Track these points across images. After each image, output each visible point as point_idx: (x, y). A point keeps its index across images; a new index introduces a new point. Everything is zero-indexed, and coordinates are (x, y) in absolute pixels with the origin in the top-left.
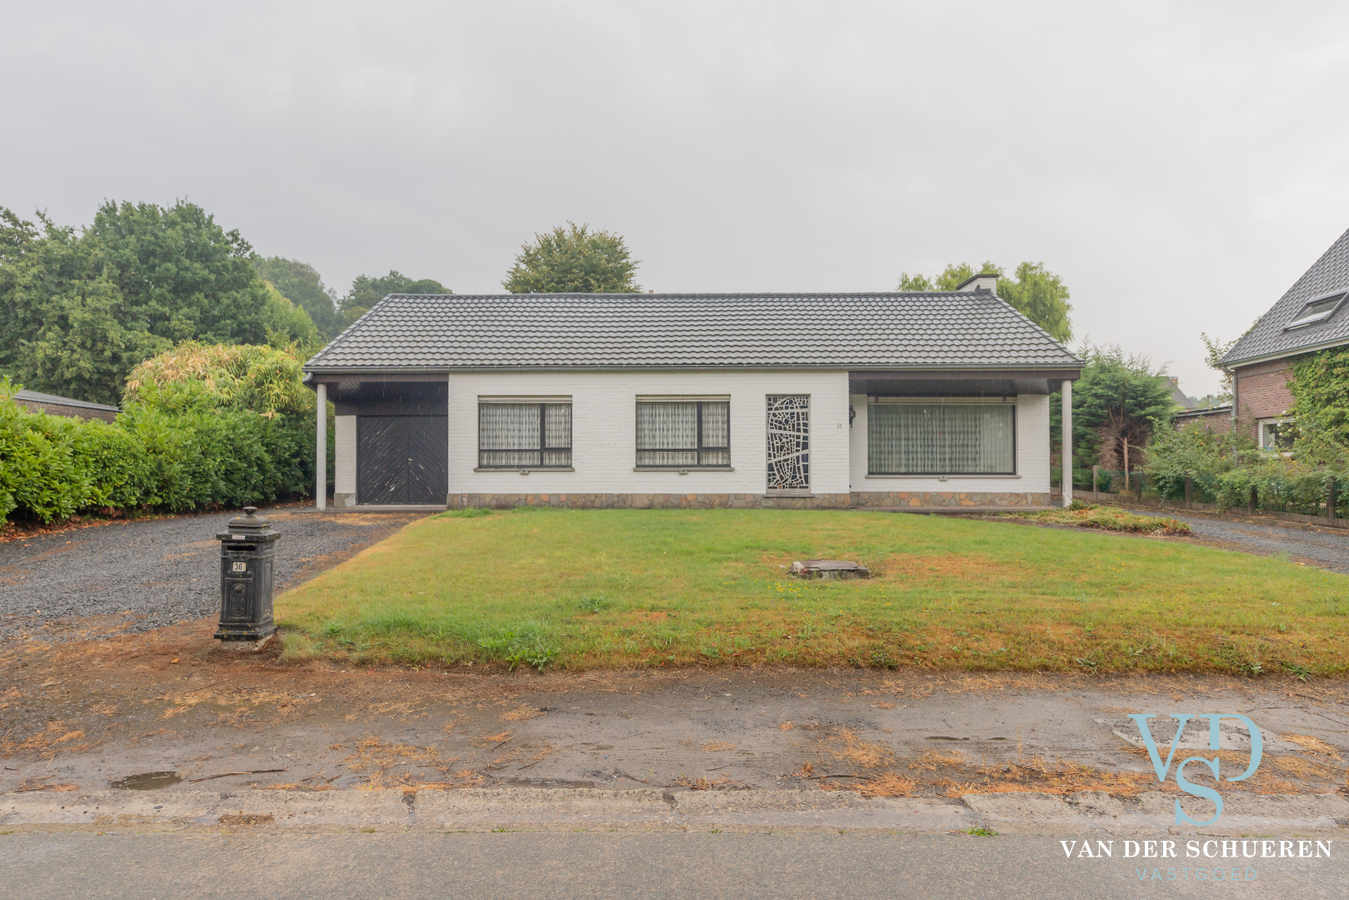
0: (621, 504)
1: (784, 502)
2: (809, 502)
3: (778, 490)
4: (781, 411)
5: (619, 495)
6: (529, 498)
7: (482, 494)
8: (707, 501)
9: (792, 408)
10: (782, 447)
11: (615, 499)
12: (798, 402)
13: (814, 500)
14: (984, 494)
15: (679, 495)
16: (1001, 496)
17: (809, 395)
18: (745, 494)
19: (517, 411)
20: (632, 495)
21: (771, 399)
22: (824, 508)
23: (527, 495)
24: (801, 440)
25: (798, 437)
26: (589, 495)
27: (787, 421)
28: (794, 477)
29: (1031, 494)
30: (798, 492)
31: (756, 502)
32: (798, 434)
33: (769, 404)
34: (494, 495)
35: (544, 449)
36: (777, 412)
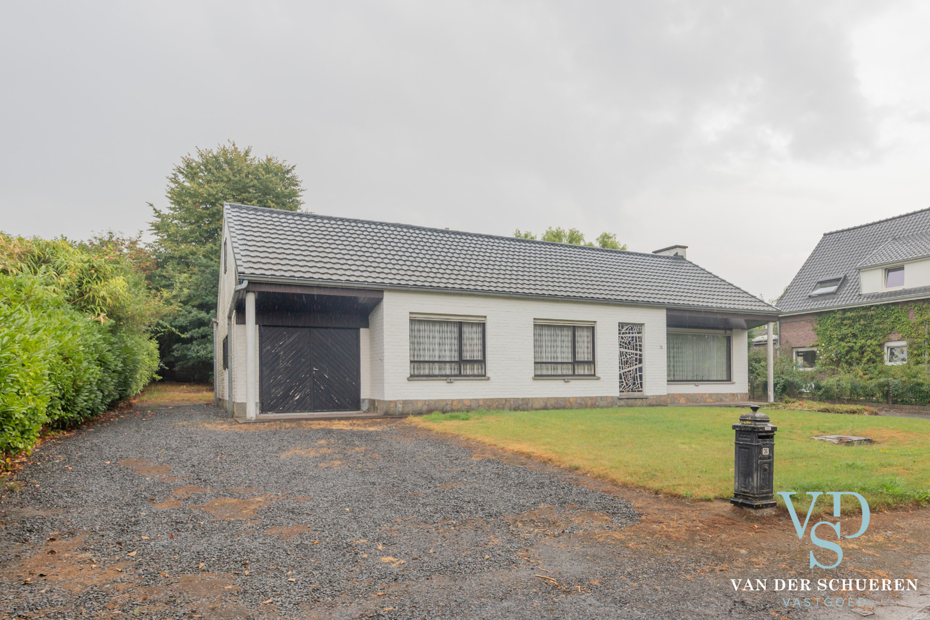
0: (525, 406)
1: (630, 401)
2: (645, 402)
3: (625, 393)
4: (626, 335)
5: (523, 399)
6: (454, 403)
7: (414, 401)
8: (583, 403)
9: (632, 333)
10: (627, 361)
11: (520, 402)
12: (636, 329)
13: (648, 400)
14: (717, 394)
15: (564, 398)
16: (725, 395)
17: (643, 324)
18: (607, 397)
19: (437, 328)
20: (532, 399)
21: (621, 325)
22: (653, 406)
23: (453, 401)
24: (638, 357)
25: (636, 354)
26: (501, 399)
27: (629, 343)
28: (634, 384)
29: (740, 394)
30: (637, 394)
31: (614, 402)
32: (636, 352)
33: (619, 330)
34: (425, 401)
35: (461, 362)
36: (623, 336)
